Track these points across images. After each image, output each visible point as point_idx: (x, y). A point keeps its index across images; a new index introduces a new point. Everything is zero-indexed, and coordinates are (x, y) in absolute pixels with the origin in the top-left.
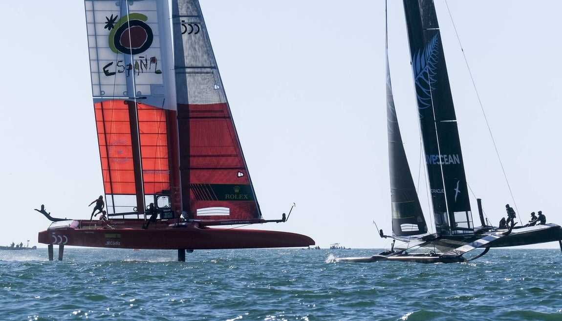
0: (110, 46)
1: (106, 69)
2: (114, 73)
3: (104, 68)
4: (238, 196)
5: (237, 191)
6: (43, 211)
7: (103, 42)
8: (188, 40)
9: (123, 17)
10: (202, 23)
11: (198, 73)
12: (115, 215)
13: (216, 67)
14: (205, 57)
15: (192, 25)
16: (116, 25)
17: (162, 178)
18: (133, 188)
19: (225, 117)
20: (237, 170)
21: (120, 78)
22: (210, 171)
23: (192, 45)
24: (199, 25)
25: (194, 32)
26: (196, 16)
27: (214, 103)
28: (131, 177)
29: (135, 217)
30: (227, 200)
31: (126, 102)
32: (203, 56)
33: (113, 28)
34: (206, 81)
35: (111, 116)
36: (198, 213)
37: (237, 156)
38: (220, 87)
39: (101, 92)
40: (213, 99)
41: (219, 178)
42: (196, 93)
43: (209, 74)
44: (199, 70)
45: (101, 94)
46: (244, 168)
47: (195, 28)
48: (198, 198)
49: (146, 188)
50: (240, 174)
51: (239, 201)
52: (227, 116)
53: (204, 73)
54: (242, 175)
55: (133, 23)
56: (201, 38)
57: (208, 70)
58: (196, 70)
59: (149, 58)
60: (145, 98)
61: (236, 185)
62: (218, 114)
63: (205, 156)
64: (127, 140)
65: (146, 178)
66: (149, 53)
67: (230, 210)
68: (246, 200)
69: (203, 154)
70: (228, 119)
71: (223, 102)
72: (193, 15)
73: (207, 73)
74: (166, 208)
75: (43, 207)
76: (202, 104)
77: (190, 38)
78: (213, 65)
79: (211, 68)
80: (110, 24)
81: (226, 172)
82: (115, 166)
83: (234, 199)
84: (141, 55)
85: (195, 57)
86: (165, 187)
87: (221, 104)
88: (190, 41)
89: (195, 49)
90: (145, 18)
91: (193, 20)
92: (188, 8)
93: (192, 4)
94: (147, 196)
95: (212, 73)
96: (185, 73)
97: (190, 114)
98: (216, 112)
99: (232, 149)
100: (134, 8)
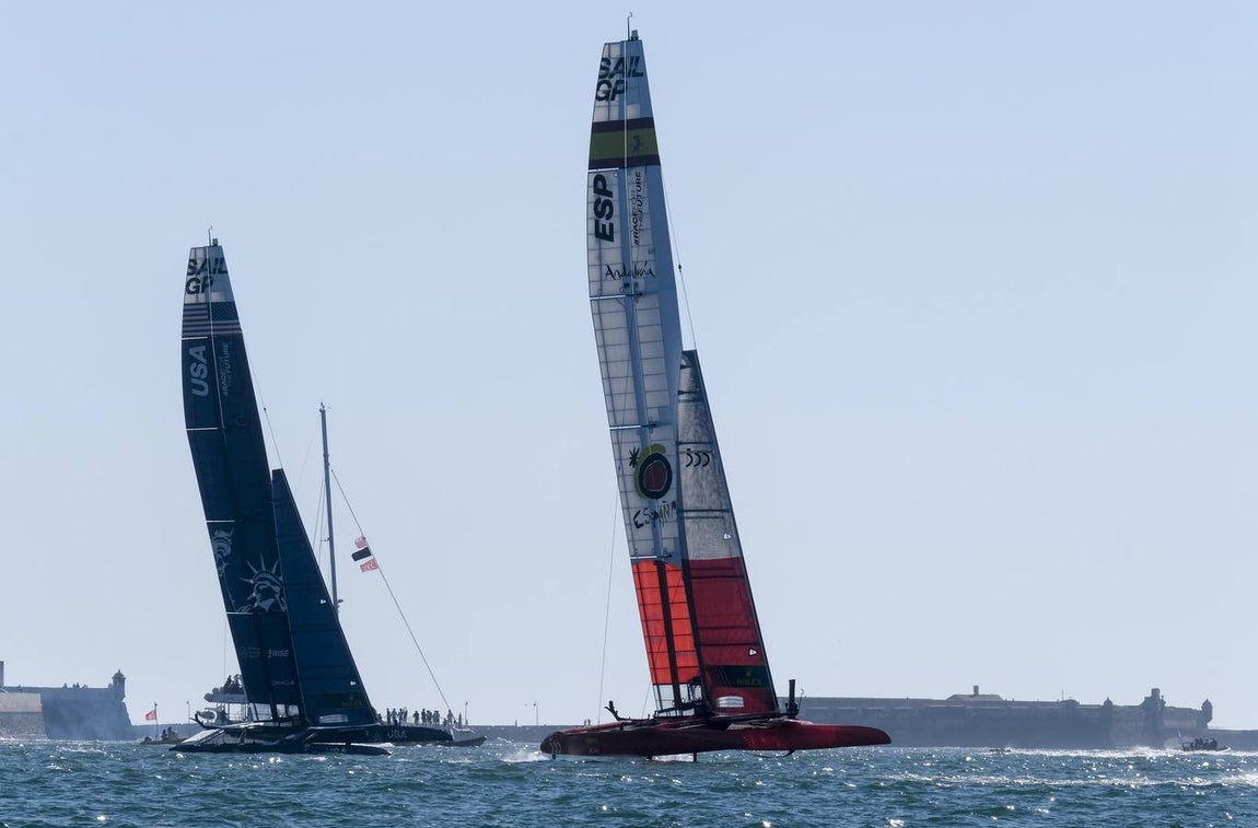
0: (637, 490)
1: (635, 521)
2: (642, 525)
3: (634, 519)
4: (750, 682)
5: (749, 674)
6: (611, 708)
7: (630, 483)
8: (694, 474)
9: (645, 450)
10: (714, 451)
11: (703, 518)
13: (730, 510)
14: (715, 496)
16: (640, 462)
17: (692, 661)
18: (670, 675)
19: (737, 577)
20: (749, 647)
21: (646, 531)
22: (719, 648)
23: (697, 481)
25: (702, 463)
26: (706, 442)
27: (720, 558)
28: (667, 661)
30: (740, 686)
31: (656, 562)
32: (711, 495)
33: (636, 464)
34: (712, 529)
35: (646, 581)
36: (719, 703)
37: (749, 627)
38: (733, 535)
39: (635, 550)
40: (721, 553)
41: (729, 658)
43: (716, 520)
44: (704, 514)
45: (635, 553)
46: (757, 643)
47: (704, 458)
48: (716, 684)
49: (681, 675)
50: (752, 652)
51: (752, 689)
52: (738, 574)
53: (710, 518)
54: (756, 653)
55: (654, 456)
56: (711, 471)
57: (717, 514)
58: (701, 514)
59: (670, 502)
60: (670, 555)
61: (747, 667)
62: (730, 573)
63: (713, 628)
65: (680, 662)
66: (671, 496)
67: (744, 700)
68: (761, 687)
69: (712, 625)
70: (740, 579)
71: (735, 556)
72: (703, 440)
73: (717, 517)
74: (698, 701)
75: (611, 703)
76: (708, 559)
77: (695, 472)
78: (724, 507)
79: (721, 510)
80: (634, 457)
81: (735, 649)
83: (748, 686)
84: (663, 499)
85: (700, 497)
86: (695, 673)
87: (731, 560)
88: (695, 477)
89: (701, 486)
90: (664, 449)
91: (701, 448)
92: (697, 431)
93: (702, 426)
94: (681, 686)
95: (723, 518)
96: (688, 518)
97: (693, 573)
98: (724, 569)
99: (743, 618)
100: (655, 436)
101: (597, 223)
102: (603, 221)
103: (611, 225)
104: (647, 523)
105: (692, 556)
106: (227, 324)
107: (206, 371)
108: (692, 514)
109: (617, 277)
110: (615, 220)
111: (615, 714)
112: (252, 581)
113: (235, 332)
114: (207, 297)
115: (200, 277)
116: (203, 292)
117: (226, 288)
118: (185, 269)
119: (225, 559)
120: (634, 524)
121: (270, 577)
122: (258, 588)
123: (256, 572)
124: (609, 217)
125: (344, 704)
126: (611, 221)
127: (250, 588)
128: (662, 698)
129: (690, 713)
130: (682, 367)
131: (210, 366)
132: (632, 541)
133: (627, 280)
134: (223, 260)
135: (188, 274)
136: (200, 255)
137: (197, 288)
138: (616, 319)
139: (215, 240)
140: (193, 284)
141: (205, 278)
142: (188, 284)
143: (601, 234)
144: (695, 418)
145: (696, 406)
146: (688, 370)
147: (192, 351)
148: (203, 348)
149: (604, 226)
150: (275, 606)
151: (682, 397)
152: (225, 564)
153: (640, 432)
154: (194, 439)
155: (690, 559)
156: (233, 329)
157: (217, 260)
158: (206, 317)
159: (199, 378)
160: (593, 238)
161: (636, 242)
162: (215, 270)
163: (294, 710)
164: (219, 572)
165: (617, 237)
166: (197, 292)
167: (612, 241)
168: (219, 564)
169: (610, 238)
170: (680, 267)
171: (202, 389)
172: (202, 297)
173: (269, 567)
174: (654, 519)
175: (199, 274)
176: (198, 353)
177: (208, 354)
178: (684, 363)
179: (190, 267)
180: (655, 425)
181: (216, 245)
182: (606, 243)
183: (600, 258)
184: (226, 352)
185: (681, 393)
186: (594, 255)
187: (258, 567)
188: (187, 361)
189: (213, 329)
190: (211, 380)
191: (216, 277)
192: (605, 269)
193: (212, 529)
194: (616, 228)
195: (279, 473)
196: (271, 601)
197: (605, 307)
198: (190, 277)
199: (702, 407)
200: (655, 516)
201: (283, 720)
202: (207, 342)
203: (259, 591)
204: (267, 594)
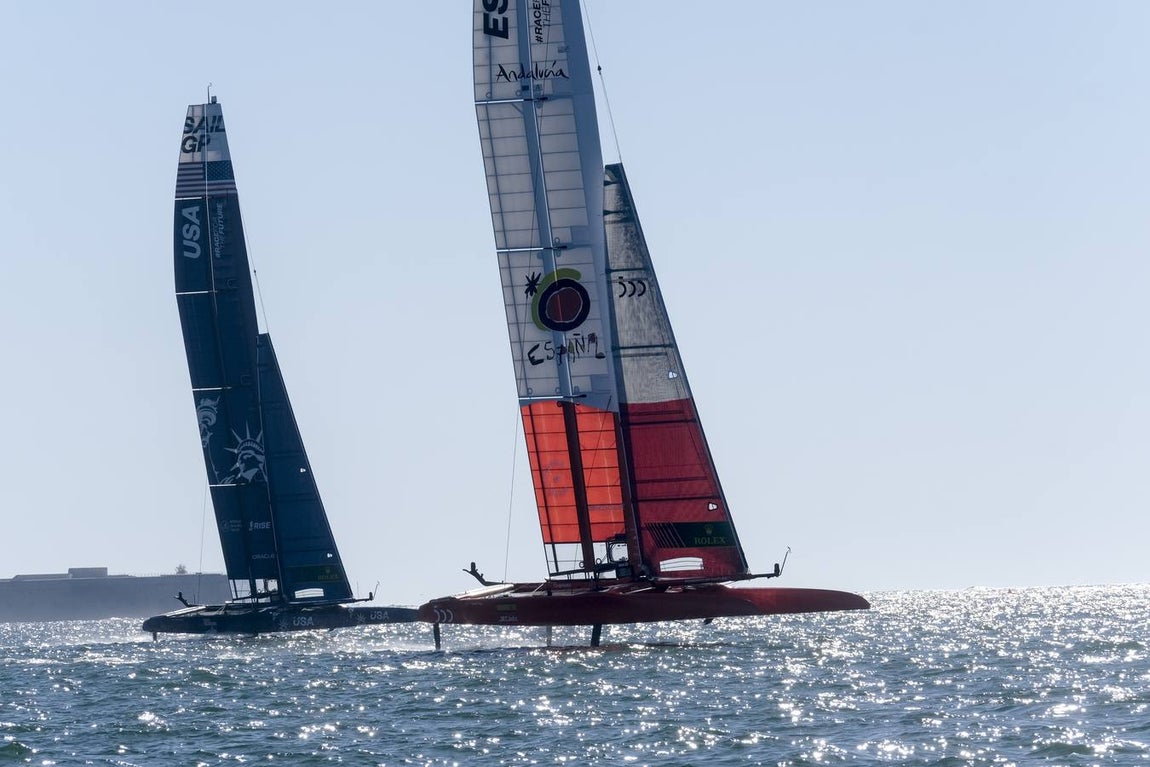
0: (535, 320)
1: (531, 356)
2: (541, 361)
3: (529, 354)
4: (712, 540)
5: (709, 532)
6: (474, 572)
7: (525, 314)
8: (629, 305)
9: (550, 275)
10: (650, 279)
11: (643, 355)
12: (558, 574)
13: (673, 345)
14: (655, 330)
15: (635, 282)
16: (541, 289)
17: (615, 516)
18: (575, 532)
19: (686, 421)
20: (707, 501)
21: (549, 368)
22: (670, 503)
23: (634, 313)
24: (645, 282)
25: (637, 293)
26: (640, 269)
27: (668, 400)
28: (572, 516)
29: (581, 576)
30: (698, 546)
31: (561, 404)
32: (650, 329)
33: (536, 292)
34: (655, 367)
35: (543, 424)
36: (662, 567)
37: (706, 478)
38: (678, 374)
39: (528, 389)
40: (667, 394)
41: (683, 514)
42: (643, 387)
43: (659, 357)
44: (644, 351)
45: (528, 393)
46: (718, 496)
47: (639, 287)
48: (660, 544)
49: (595, 532)
50: (712, 507)
51: (712, 548)
52: (689, 418)
53: (652, 355)
54: (715, 507)
55: (563, 283)
56: (648, 302)
57: (659, 350)
58: (641, 351)
59: (586, 336)
60: (584, 396)
61: (706, 523)
62: (676, 417)
63: (662, 481)
64: (565, 460)
65: (594, 516)
66: (585, 329)
67: (704, 561)
68: (723, 545)
69: (659, 477)
70: (691, 424)
71: (683, 397)
72: (636, 266)
73: (657, 354)
74: (622, 561)
75: (473, 565)
76: (652, 401)
77: (631, 303)
78: (667, 342)
79: (664, 346)
80: (532, 286)
81: (691, 504)
82: (553, 501)
83: (707, 545)
84: (576, 331)
85: (638, 331)
86: (620, 529)
87: (679, 402)
88: (631, 308)
89: (638, 319)
90: (578, 275)
91: (636, 275)
92: (628, 257)
93: (634, 250)
94: (596, 546)
95: (666, 354)
96: (625, 356)
97: (632, 419)
98: (670, 413)
99: (698, 467)
100: (563, 261)
101: (486, 17)
102: (494, 15)
103: (505, 20)
104: (548, 358)
105: (632, 398)
106: (221, 184)
107: (198, 232)
108: (630, 352)
109: (512, 78)
110: (511, 14)
111: (480, 578)
112: (236, 451)
113: (230, 192)
114: (203, 156)
115: (197, 135)
116: (199, 150)
117: (224, 148)
118: (182, 127)
119: (210, 429)
120: (526, 360)
121: (254, 446)
122: (242, 458)
123: (241, 441)
124: (503, 10)
125: (319, 577)
126: (504, 15)
127: (233, 458)
128: (558, 559)
129: (611, 575)
130: (606, 183)
131: (203, 227)
132: (522, 379)
133: (525, 82)
134: (221, 117)
135: (185, 132)
136: (198, 113)
137: (193, 146)
138: (511, 125)
139: (214, 98)
140: (189, 142)
141: (202, 137)
142: (184, 143)
143: (492, 29)
144: (626, 241)
145: (626, 227)
146: (613, 187)
147: (185, 212)
148: (197, 209)
149: (496, 21)
150: (258, 475)
151: (609, 218)
152: (209, 434)
153: (541, 255)
154: (183, 303)
155: (629, 402)
156: (227, 189)
157: (214, 117)
158: (202, 177)
159: (191, 240)
160: (481, 35)
161: (539, 39)
162: (212, 128)
163: (273, 585)
164: (204, 443)
165: (512, 33)
166: (193, 150)
167: (507, 38)
168: (203, 434)
169: (504, 34)
170: (599, 69)
171: (193, 250)
172: (198, 157)
173: (254, 436)
174: (560, 354)
175: (196, 131)
176: (191, 214)
177: (201, 215)
178: (608, 179)
179: (187, 125)
180: (564, 247)
181: (214, 102)
182: (497, 41)
183: (490, 56)
184: (220, 213)
185: (606, 213)
186: (482, 54)
187: (243, 436)
188: (180, 221)
189: (208, 189)
190: (203, 241)
191: (214, 135)
192: (497, 70)
193: (198, 397)
194: (512, 23)
195: (266, 337)
196: (254, 471)
197: (494, 113)
198: (187, 135)
199: (633, 229)
200: (562, 350)
201: (262, 596)
202: (201, 203)
203: (243, 461)
204: (251, 463)
